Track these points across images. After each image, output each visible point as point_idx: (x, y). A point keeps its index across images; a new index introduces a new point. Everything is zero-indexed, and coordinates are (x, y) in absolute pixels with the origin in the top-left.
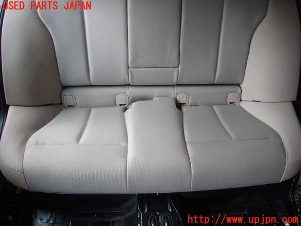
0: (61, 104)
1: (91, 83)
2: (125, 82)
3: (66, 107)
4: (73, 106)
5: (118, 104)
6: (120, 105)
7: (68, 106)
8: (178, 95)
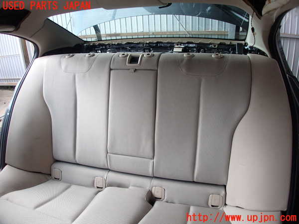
0: (50, 175)
1: (76, 161)
2: (105, 165)
3: (53, 179)
4: (59, 179)
5: (95, 186)
6: (98, 187)
7: (56, 179)
8: (154, 187)
